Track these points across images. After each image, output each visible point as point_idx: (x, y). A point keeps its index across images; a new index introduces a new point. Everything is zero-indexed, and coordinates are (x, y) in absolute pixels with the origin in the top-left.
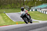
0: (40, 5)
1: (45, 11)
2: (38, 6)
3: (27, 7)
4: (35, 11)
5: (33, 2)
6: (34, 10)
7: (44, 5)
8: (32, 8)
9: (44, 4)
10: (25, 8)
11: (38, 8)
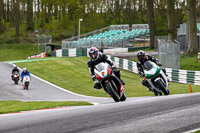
0: (98, 33)
1: (120, 54)
2: (92, 35)
3: (42, 40)
4: (78, 55)
5: (71, 18)
6: (72, 52)
7: (115, 32)
8: (63, 42)
9: (116, 28)
10: (36, 41)
11: (92, 42)
